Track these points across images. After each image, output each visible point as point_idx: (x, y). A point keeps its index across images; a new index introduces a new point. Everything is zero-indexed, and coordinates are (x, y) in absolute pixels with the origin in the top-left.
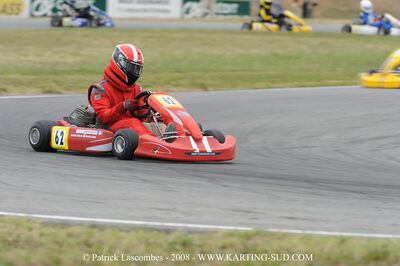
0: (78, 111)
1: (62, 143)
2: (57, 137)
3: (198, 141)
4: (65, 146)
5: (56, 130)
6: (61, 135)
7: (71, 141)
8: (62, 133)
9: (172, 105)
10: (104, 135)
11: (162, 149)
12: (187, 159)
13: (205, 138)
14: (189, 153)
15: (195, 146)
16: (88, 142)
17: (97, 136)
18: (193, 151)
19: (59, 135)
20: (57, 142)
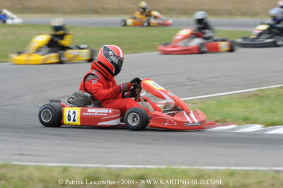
0: (76, 94)
1: (74, 120)
2: (69, 115)
3: (188, 114)
4: (78, 122)
5: (67, 111)
7: (82, 118)
8: (74, 112)
10: (114, 113)
11: (170, 122)
12: (182, 128)
13: (192, 112)
15: (188, 119)
16: (99, 119)
17: (108, 113)
18: (188, 122)
19: (71, 114)
20: (69, 120)
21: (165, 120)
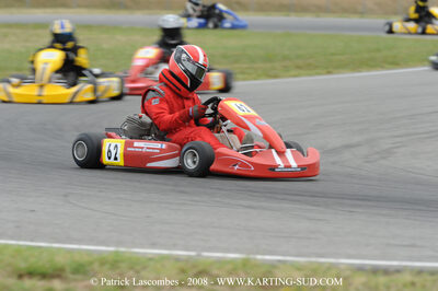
0: (130, 120)
1: (116, 159)
2: (109, 151)
4: (121, 162)
5: (107, 144)
6: (114, 148)
7: (127, 156)
8: (116, 146)
9: (246, 113)
10: (170, 149)
11: (243, 165)
13: (288, 151)
14: (273, 168)
16: (148, 157)
17: (161, 149)
18: (277, 166)
19: (112, 148)
20: (109, 158)
21: (235, 162)
